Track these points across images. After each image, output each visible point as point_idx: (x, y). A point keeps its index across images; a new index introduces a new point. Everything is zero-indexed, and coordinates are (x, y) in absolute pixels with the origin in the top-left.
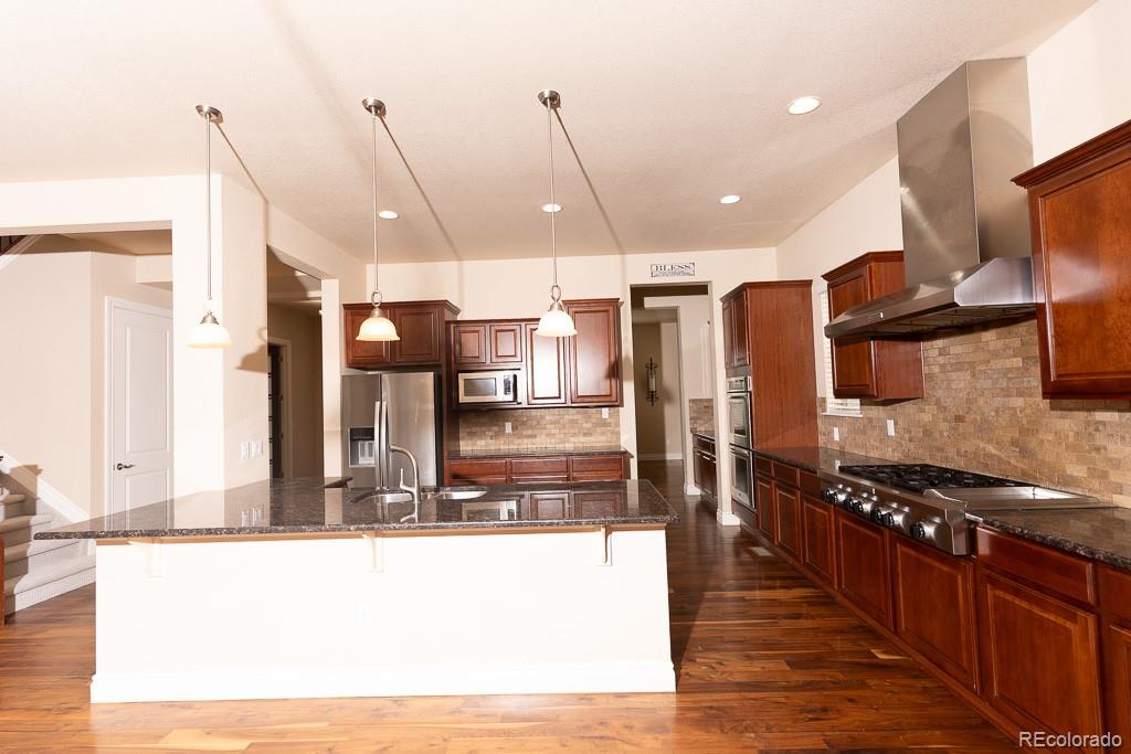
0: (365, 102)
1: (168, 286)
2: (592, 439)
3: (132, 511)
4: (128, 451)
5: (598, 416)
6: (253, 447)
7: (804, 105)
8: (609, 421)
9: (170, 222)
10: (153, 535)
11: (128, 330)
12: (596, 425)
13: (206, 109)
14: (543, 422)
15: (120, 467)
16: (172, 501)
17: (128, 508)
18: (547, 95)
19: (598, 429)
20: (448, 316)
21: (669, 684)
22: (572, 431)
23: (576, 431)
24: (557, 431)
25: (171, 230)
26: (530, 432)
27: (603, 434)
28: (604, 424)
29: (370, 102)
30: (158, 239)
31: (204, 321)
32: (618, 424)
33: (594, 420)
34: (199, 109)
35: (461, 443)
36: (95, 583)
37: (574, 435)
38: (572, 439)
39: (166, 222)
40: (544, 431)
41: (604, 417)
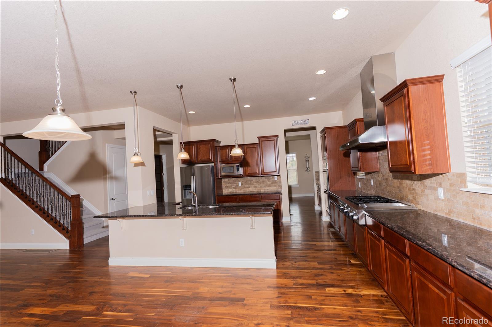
0: (177, 86)
1: (124, 139)
2: (271, 188)
3: (116, 211)
4: (114, 194)
5: (273, 179)
6: (151, 192)
7: (321, 72)
8: (277, 181)
9: (124, 122)
10: (123, 217)
11: (113, 154)
12: (272, 183)
13: (133, 92)
14: (252, 182)
15: (112, 199)
16: (128, 209)
17: (115, 211)
18: (232, 79)
19: (273, 184)
20: (216, 144)
21: (274, 266)
22: (264, 185)
23: (265, 185)
24: (257, 185)
25: (124, 124)
26: (248, 186)
27: (275, 186)
28: (275, 182)
29: (179, 86)
30: (121, 127)
31: (135, 155)
32: (280, 182)
33: (272, 181)
34: (131, 92)
35: (223, 190)
36: (108, 236)
37: (264, 187)
38: (263, 188)
39: (123, 122)
40: (253, 185)
41: (275, 180)
